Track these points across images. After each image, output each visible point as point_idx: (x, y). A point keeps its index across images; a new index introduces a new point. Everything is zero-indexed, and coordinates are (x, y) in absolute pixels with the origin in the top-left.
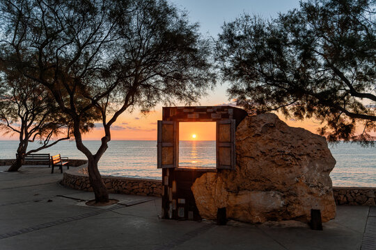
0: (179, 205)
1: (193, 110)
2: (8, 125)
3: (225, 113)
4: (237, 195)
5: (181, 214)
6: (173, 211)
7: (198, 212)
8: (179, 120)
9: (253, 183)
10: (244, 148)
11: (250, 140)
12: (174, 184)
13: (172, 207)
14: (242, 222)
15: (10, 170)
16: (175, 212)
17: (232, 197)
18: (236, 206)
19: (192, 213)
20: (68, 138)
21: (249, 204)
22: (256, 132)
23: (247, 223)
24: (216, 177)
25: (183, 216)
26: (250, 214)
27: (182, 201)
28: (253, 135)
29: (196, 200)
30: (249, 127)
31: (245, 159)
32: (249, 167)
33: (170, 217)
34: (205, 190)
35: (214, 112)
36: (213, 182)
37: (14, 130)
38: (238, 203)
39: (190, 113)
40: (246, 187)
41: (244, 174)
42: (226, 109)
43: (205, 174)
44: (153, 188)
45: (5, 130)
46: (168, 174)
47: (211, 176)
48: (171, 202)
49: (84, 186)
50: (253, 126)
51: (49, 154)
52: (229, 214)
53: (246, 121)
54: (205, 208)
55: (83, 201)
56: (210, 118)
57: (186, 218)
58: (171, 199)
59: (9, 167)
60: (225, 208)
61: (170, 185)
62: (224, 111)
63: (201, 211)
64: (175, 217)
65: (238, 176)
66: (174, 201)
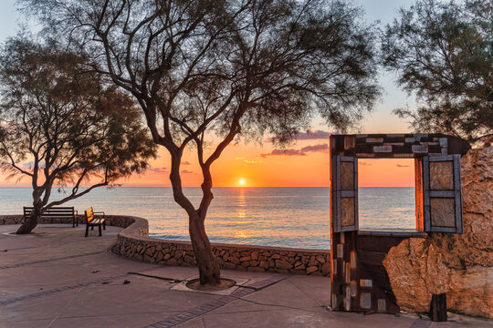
0: (361, 290)
1: (381, 140)
2: (13, 165)
3: (435, 144)
4: (464, 273)
5: (365, 302)
6: (352, 298)
7: (395, 300)
8: (358, 155)
9: (484, 254)
10: (467, 199)
11: (475, 187)
12: (353, 256)
13: (350, 292)
14: (470, 316)
15: (20, 232)
16: (355, 301)
17: (456, 277)
18: (464, 290)
19: (384, 301)
20: (106, 183)
21: (485, 287)
22: (486, 174)
23: (478, 317)
24: (426, 245)
25: (369, 307)
26: (486, 303)
27: (367, 283)
28: (480, 178)
29: (392, 282)
30: (474, 167)
31: (469, 217)
32: (476, 230)
33: (348, 308)
34: (408, 265)
35: (417, 143)
36: (421, 253)
37: (23, 172)
38: (467, 286)
39: (378, 144)
40: (477, 260)
41: (466, 240)
42: (435, 139)
43: (407, 240)
44: (274, 260)
45: (8, 172)
46: (343, 240)
47: (417, 244)
48: (349, 285)
49: (160, 257)
50: (480, 166)
51: (73, 208)
52: (450, 303)
53: (470, 157)
54: (410, 295)
55: (179, 282)
56: (410, 152)
57: (374, 310)
58: (347, 280)
59: (17, 227)
60: (444, 294)
61: (347, 258)
62: (432, 141)
63: (400, 299)
64: (356, 308)
65: (458, 242)
66: (354, 283)
